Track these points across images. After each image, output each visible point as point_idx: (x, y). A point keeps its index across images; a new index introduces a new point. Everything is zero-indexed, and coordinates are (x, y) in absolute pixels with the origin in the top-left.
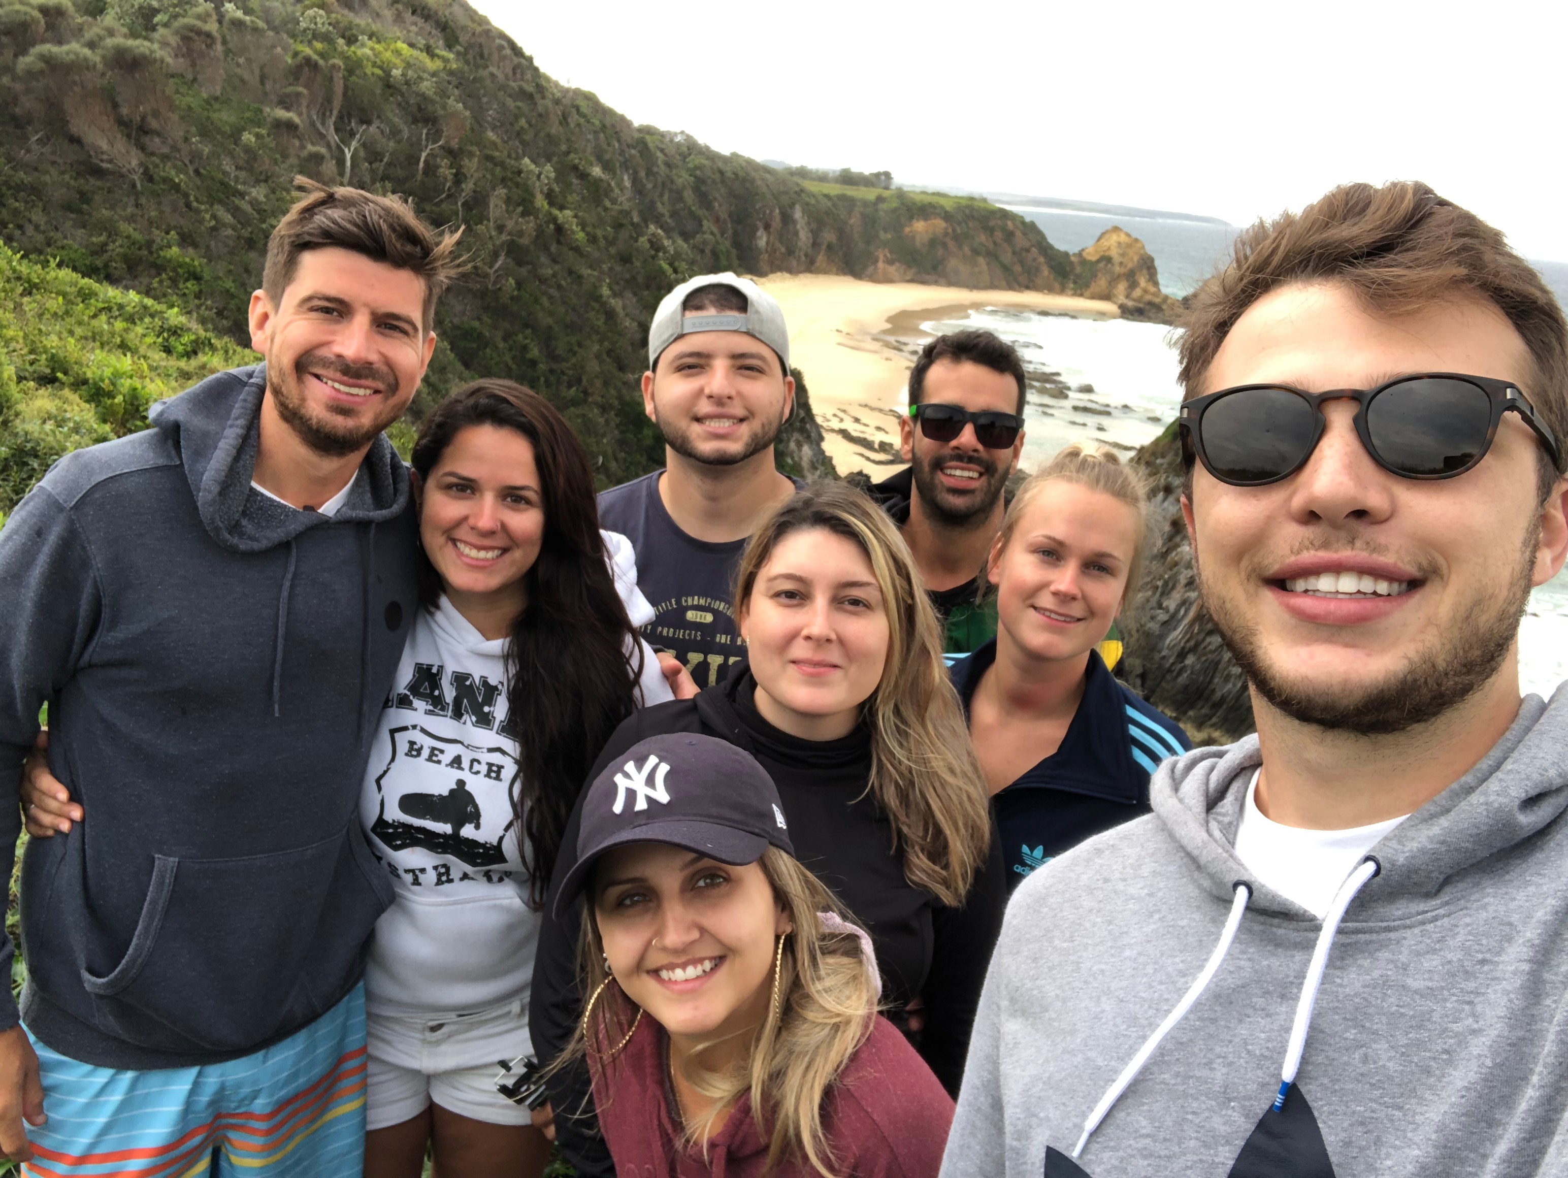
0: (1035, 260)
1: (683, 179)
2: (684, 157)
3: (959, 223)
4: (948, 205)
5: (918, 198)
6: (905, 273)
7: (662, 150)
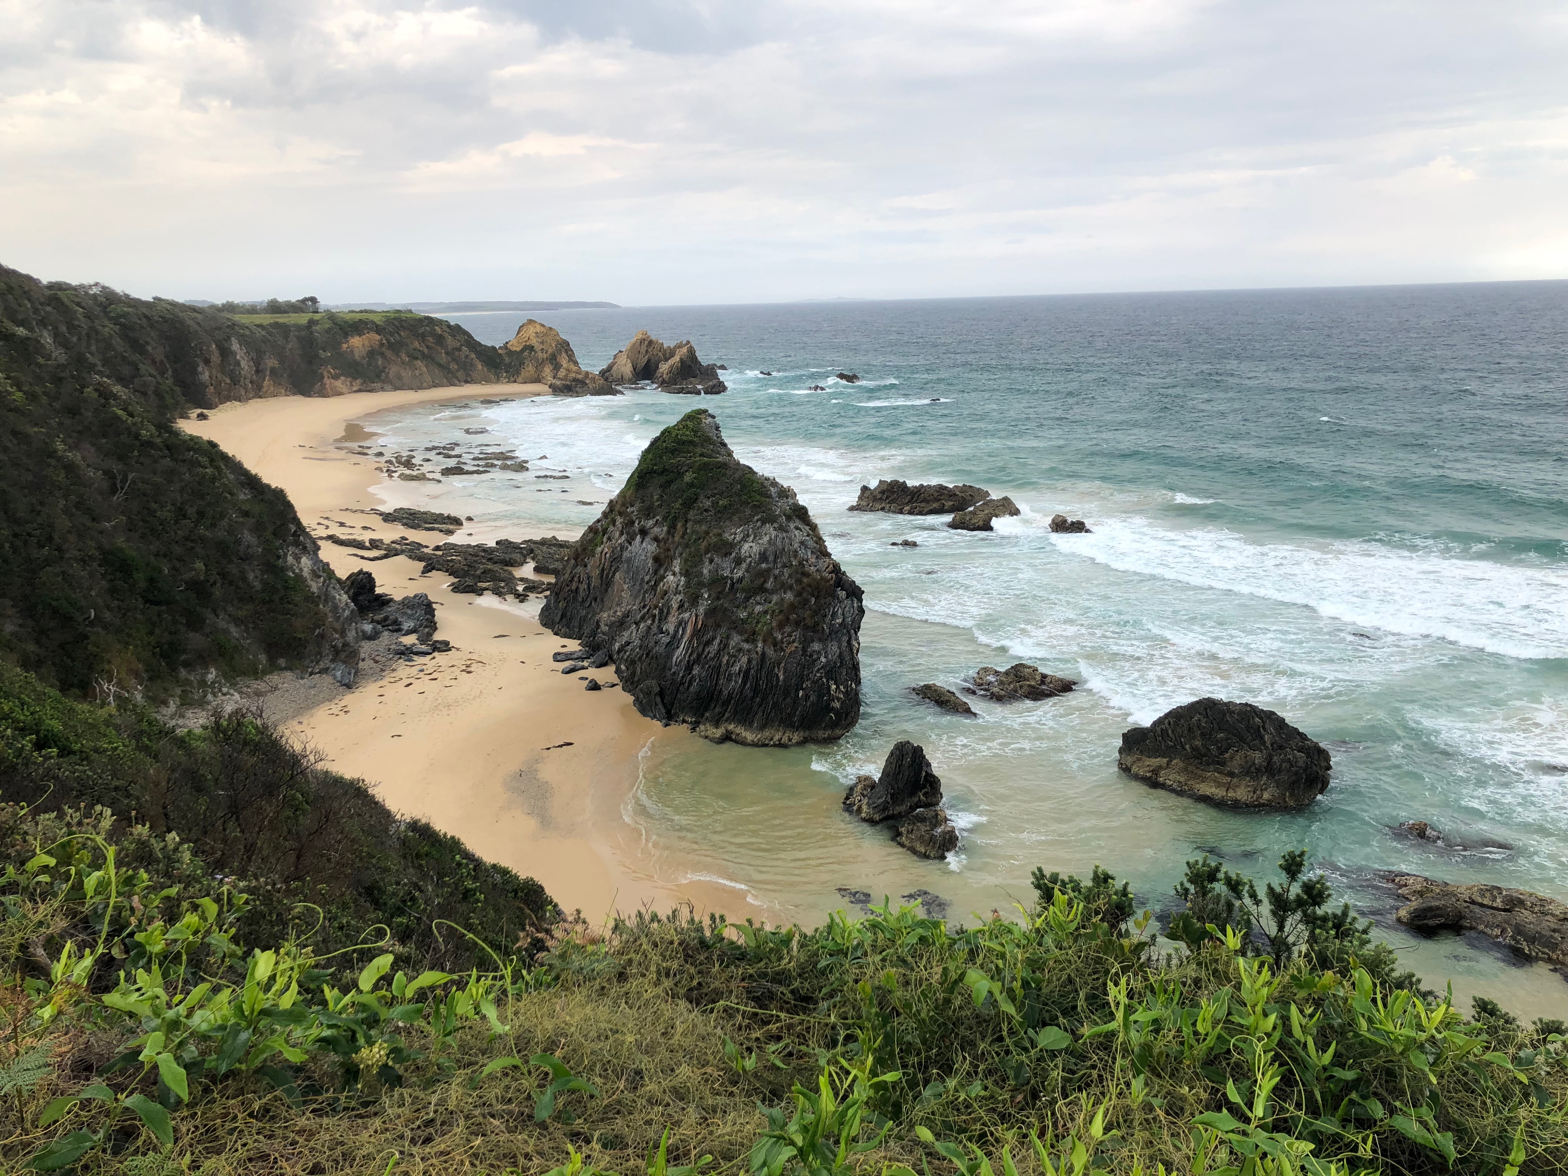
0: (467, 357)
1: (108, 329)
2: (104, 307)
3: (391, 334)
4: (377, 319)
5: (348, 317)
6: (352, 385)
7: (78, 304)
